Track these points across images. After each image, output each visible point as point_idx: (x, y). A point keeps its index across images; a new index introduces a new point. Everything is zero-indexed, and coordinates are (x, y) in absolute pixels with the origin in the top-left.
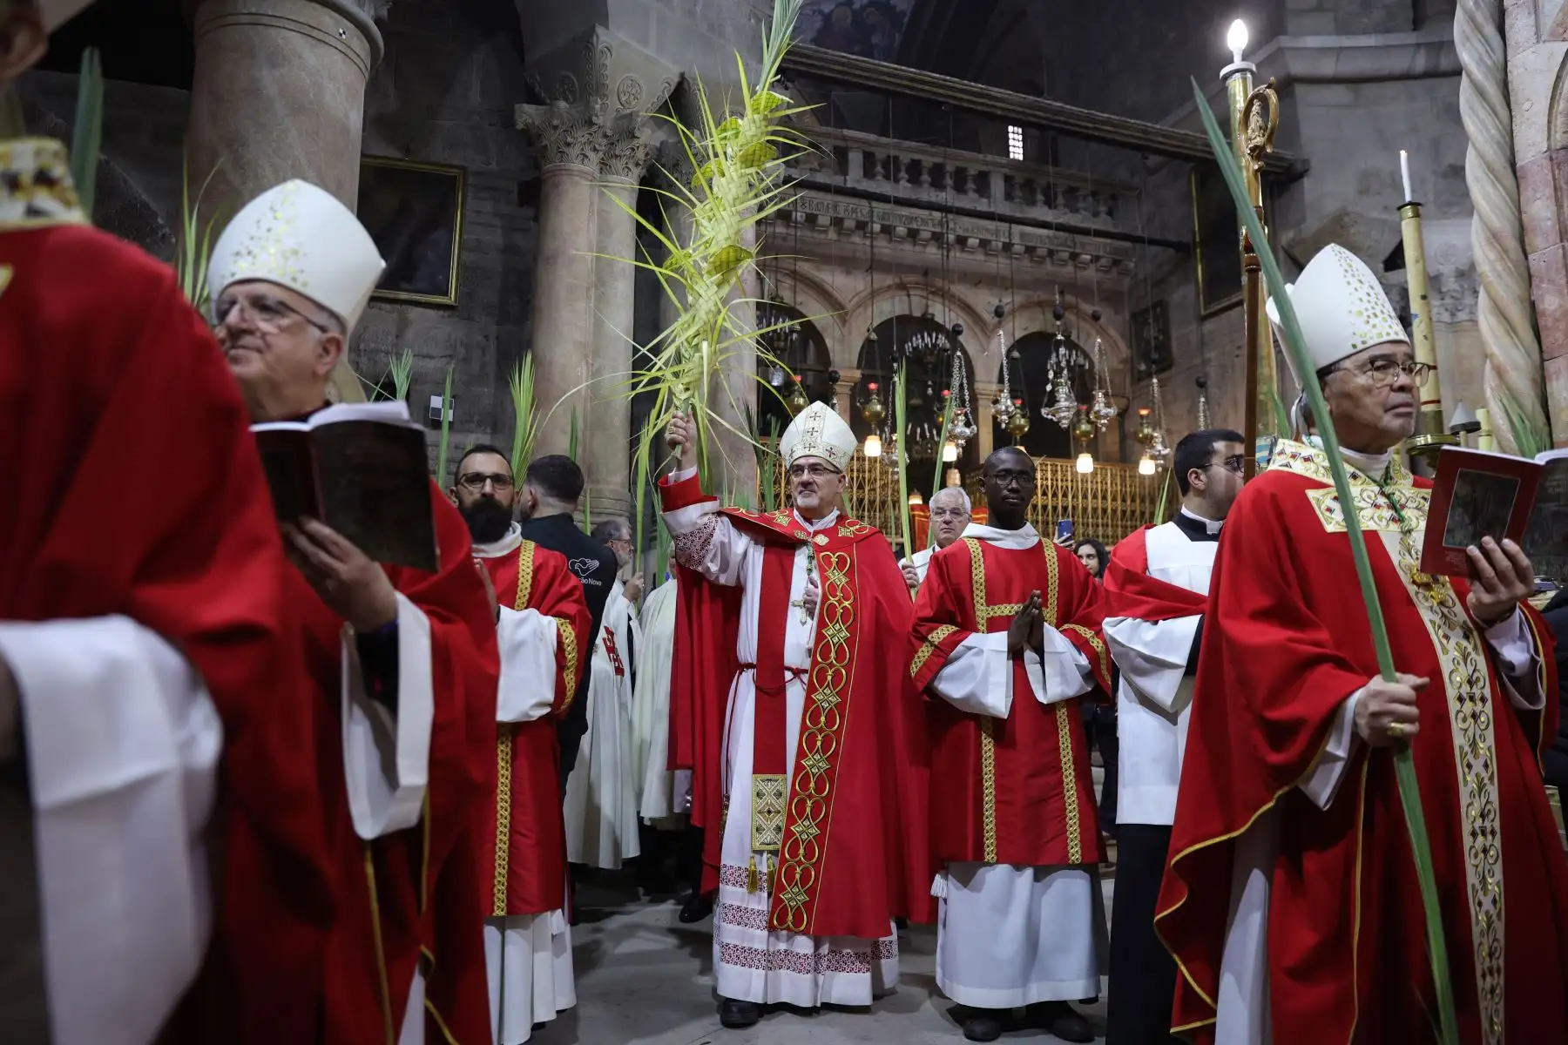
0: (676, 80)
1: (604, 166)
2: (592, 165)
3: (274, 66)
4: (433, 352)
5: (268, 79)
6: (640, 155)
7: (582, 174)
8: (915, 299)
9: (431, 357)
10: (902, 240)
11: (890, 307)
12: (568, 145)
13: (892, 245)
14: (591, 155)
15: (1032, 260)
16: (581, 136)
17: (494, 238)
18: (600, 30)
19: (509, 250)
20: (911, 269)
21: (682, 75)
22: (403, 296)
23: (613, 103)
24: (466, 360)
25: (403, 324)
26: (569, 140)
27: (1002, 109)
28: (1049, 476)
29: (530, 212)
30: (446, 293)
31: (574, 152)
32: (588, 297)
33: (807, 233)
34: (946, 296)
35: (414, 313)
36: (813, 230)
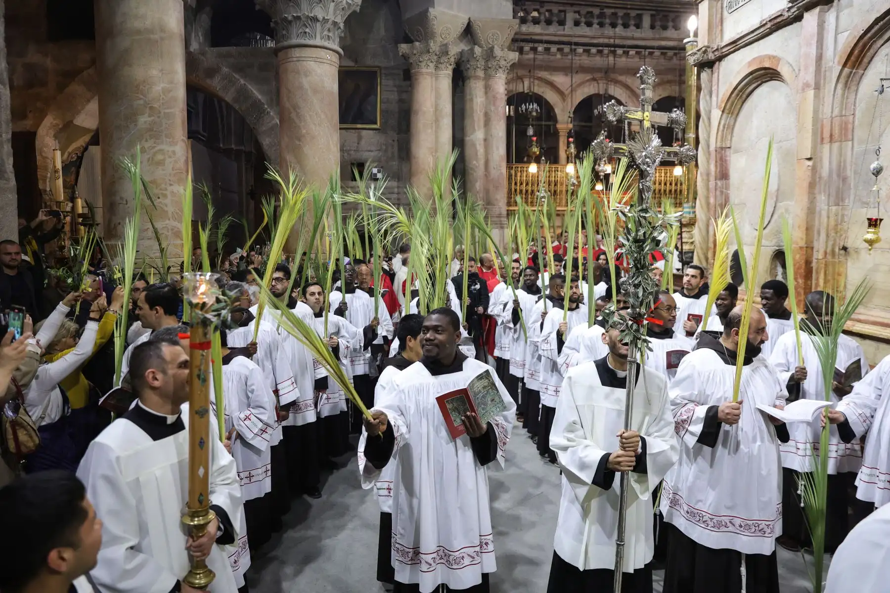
0: (466, 22)
1: (437, 68)
2: (431, 69)
3: (306, 76)
4: (373, 148)
5: (305, 82)
6: (452, 60)
7: (427, 74)
8: (601, 85)
9: (372, 151)
10: (595, 55)
11: (589, 90)
12: (421, 62)
13: (590, 59)
14: (431, 64)
15: (665, 59)
16: (426, 57)
17: (394, 96)
18: (431, 10)
19: (401, 101)
20: (599, 70)
21: (469, 19)
22: (359, 126)
23: (439, 39)
24: (386, 151)
25: (360, 138)
26: (421, 60)
27: (631, 5)
28: (663, 175)
29: (408, 83)
30: (376, 123)
31: (423, 64)
32: (432, 127)
33: (546, 57)
34: (616, 82)
35: (364, 133)
36: (549, 54)
